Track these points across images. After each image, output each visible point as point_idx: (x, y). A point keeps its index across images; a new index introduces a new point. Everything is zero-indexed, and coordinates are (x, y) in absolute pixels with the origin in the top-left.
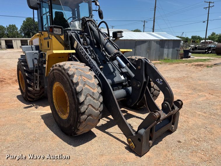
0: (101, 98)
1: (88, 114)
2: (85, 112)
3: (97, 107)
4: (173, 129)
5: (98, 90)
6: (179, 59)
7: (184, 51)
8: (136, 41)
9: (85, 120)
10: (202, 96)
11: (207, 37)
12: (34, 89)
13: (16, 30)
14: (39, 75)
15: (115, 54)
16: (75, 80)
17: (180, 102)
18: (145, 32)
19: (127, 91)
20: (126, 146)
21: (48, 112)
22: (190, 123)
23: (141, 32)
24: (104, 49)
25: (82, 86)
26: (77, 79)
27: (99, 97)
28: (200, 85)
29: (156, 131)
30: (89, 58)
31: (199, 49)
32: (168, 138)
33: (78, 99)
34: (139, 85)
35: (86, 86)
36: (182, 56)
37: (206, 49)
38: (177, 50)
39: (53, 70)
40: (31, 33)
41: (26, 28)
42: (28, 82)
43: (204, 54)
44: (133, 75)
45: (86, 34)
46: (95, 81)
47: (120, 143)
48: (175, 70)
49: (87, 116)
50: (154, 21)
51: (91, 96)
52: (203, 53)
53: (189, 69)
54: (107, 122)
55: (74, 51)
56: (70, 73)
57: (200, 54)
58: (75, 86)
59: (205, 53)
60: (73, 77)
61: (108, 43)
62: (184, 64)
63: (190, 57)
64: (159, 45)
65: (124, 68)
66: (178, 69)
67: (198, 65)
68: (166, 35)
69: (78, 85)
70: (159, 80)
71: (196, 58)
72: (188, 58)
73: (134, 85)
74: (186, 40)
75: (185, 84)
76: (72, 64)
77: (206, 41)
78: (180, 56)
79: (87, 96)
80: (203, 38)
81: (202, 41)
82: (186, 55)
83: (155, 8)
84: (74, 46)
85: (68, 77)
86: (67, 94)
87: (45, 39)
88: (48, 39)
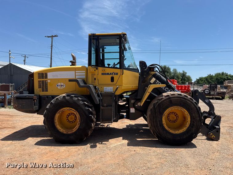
12: (94, 125)
39: (170, 98)
42: (93, 118)
50: (51, 59)
70: (207, 100)
83: (52, 46)
84: (150, 82)
85: (192, 101)
86: (188, 113)
87: (105, 74)
88: (113, 74)
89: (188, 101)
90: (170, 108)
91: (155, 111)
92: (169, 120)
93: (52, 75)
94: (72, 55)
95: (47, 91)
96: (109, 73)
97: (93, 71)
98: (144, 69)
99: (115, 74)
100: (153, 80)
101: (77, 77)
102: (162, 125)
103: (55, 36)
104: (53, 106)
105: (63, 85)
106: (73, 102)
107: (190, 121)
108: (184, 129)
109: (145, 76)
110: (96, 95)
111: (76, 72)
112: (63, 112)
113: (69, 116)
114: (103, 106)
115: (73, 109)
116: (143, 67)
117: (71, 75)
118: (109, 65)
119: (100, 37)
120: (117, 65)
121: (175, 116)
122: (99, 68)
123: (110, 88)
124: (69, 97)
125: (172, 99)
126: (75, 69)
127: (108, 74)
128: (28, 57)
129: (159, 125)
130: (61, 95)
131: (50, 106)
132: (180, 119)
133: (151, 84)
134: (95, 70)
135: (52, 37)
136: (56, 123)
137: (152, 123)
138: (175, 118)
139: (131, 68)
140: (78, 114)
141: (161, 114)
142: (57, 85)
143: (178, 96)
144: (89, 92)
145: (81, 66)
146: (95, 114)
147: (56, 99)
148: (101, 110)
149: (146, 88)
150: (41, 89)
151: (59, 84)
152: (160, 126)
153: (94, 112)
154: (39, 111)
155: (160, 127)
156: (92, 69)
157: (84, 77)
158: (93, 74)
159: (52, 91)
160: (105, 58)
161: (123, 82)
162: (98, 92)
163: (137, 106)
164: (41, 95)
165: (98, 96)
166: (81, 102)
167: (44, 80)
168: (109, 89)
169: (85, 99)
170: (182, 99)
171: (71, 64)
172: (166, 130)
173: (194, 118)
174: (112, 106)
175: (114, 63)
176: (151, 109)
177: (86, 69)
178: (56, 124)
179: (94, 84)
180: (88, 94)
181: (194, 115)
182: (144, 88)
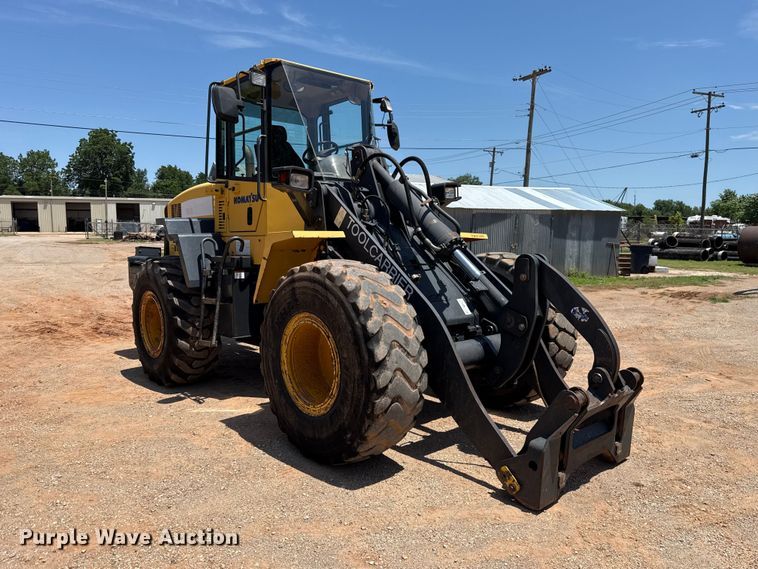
0: (424, 354)
1: (393, 395)
2: (386, 387)
3: (414, 379)
4: (619, 452)
5: (415, 334)
6: (617, 275)
7: (633, 248)
8: (474, 212)
9: (386, 411)
10: (697, 381)
11: (708, 206)
12: (192, 346)
13: (49, 170)
14: (221, 301)
15: (451, 242)
16: (362, 305)
17: (635, 374)
18: (496, 185)
19: (487, 346)
20: (491, 491)
21: (239, 410)
22: (666, 444)
23: (481, 184)
24: (420, 229)
25: (380, 319)
26: (366, 301)
27: (420, 353)
28: (690, 351)
29: (574, 448)
30: (380, 251)
31: (682, 245)
32: (606, 476)
33: (371, 354)
34: (522, 326)
35: (390, 321)
36: (628, 265)
37: (705, 245)
38: (607, 245)
39: (293, 281)
40: (106, 181)
41: (87, 164)
42: (180, 324)
43: (699, 260)
44: (504, 300)
45: (365, 189)
46: (408, 311)
47: (474, 484)
48: (608, 308)
49: (389, 401)
50: (528, 151)
51: (401, 346)
52: (697, 258)
53: (654, 305)
54: (424, 437)
55: (341, 234)
56: (349, 286)
57: (687, 260)
58: (362, 319)
59: (704, 257)
60: (357, 296)
61: (430, 214)
62: (636, 292)
63: (652, 269)
64: (548, 229)
65: (476, 280)
66: (616, 305)
67: (681, 295)
68: (573, 198)
69: (371, 316)
70: (580, 309)
71: (674, 272)
72: (646, 273)
73: (509, 327)
74: (637, 214)
75: (645, 348)
76: (346, 266)
77: (706, 218)
78: (620, 265)
79: (391, 347)
80: (696, 208)
81: (690, 219)
82: (639, 262)
83: (532, 108)
84: (335, 222)
85: (342, 297)
87: (239, 200)
88: (250, 201)
90: (296, 318)
96: (244, 197)
99: (254, 200)
100: (342, 214)
103: (542, 72)
106: (153, 278)
108: (328, 404)
122: (230, 183)
125: (296, 284)
135: (534, 75)
143: (312, 275)
158: (221, 203)
161: (269, 222)
166: (164, 280)
170: (317, 286)
179: (222, 230)
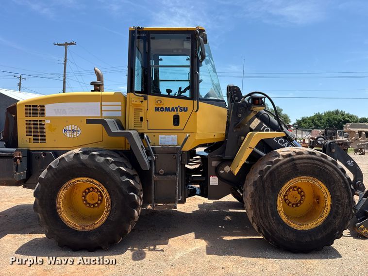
50: (64, 82)
70: (350, 161)
83: (65, 61)
84: (250, 126)
85: (335, 166)
86: (326, 190)
87: (162, 109)
88: (177, 111)
89: (328, 167)
90: (292, 180)
91: (263, 186)
92: (287, 201)
93: (55, 110)
94: (95, 71)
95: (43, 140)
96: (169, 108)
97: (138, 102)
98: (237, 101)
99: (182, 111)
100: (257, 122)
101: (105, 114)
102: (275, 214)
103: (71, 44)
104: (52, 173)
105: (76, 129)
106: (95, 166)
107: (331, 206)
108: (319, 221)
109: (240, 115)
110: (143, 152)
111: (103, 103)
112: (74, 186)
113: (87, 194)
114: (157, 174)
115: (95, 181)
116: (235, 96)
117: (93, 111)
118: (169, 91)
119: (152, 35)
120: (184, 91)
121: (299, 193)
122: (150, 97)
123: (172, 138)
124: (88, 156)
125: (297, 162)
126: (102, 99)
127: (167, 109)
128: (25, 79)
129: (270, 214)
130: (71, 152)
131: (47, 174)
132: (308, 199)
133: (251, 130)
134: (142, 102)
135: (66, 44)
136: (61, 209)
137: (258, 209)
138: (299, 198)
139: (211, 98)
140: (105, 190)
141: (276, 191)
142: (65, 130)
143: (310, 156)
144: (128, 144)
145: (112, 93)
146: (141, 190)
147: (60, 160)
148: (153, 182)
149: (243, 137)
150: (32, 137)
151: (69, 128)
152: (273, 215)
153: (139, 187)
154: (27, 182)
155: (271, 218)
156: (135, 99)
157: (119, 114)
158: (137, 110)
159: (55, 141)
160: (160, 79)
161: (197, 125)
162: (148, 146)
163: (222, 172)
164: (31, 149)
165: (148, 153)
166: (113, 167)
167: (38, 118)
168: (169, 140)
169: (120, 160)
170: (316, 162)
171: (93, 88)
172: (284, 223)
173: (338, 200)
174: (175, 174)
175: (180, 88)
176: (255, 182)
177: (123, 100)
178: (59, 211)
179: (138, 128)
180: (128, 148)
181: (338, 194)
182: (239, 137)
